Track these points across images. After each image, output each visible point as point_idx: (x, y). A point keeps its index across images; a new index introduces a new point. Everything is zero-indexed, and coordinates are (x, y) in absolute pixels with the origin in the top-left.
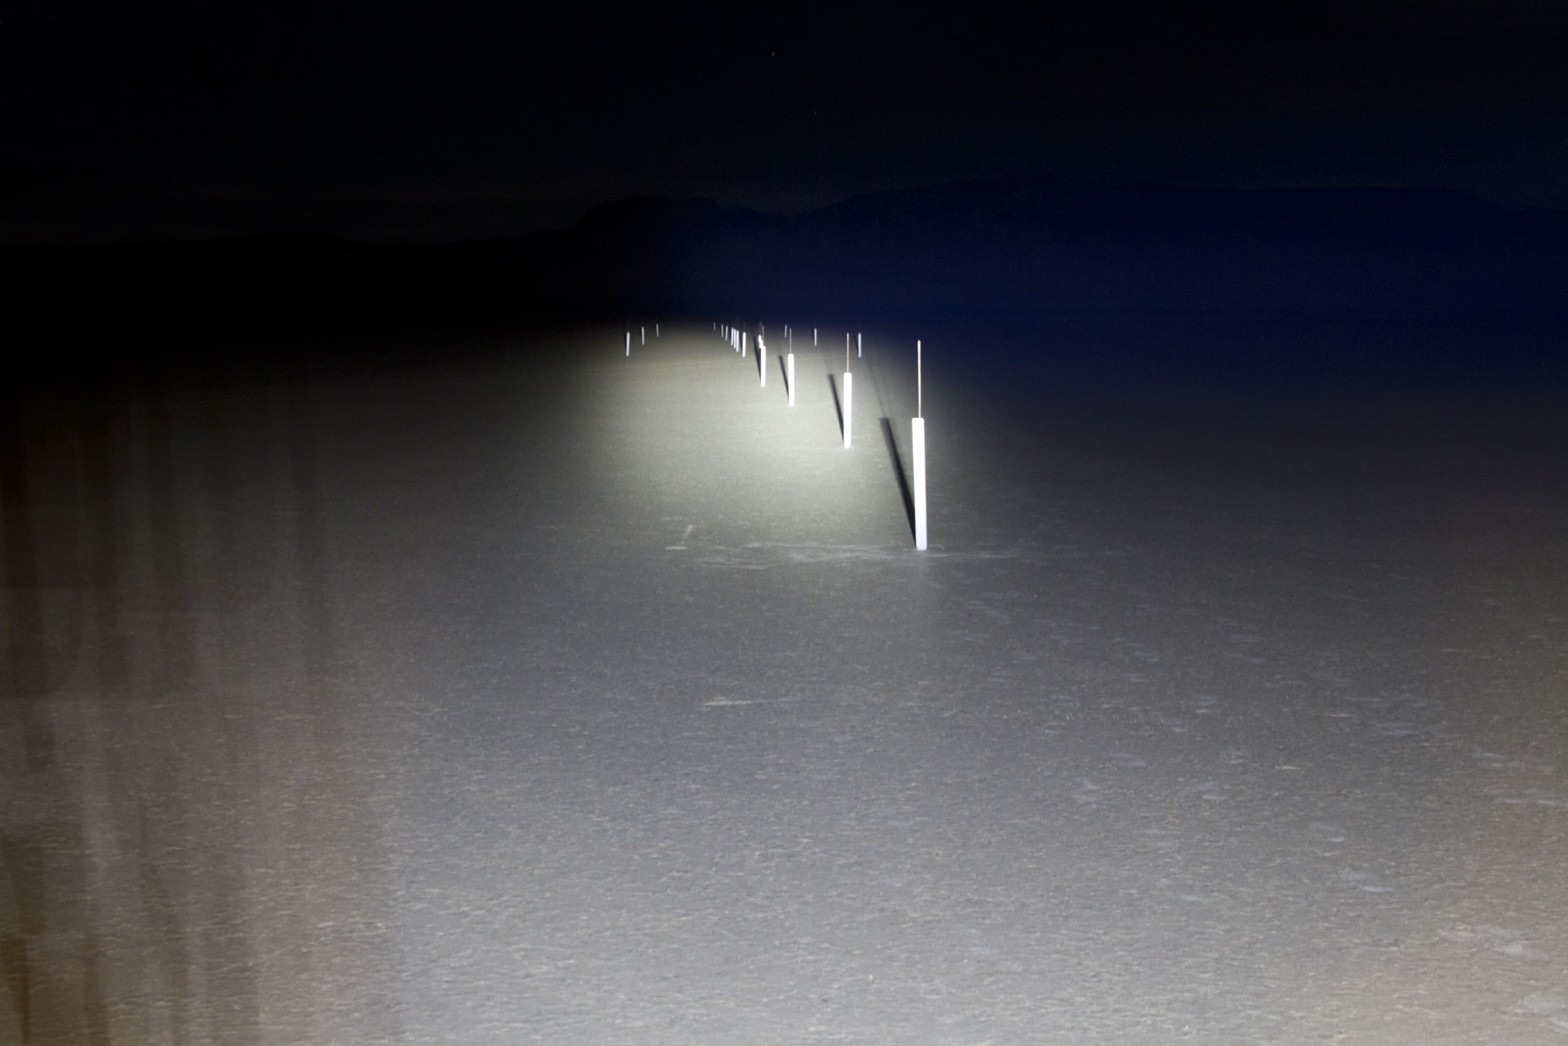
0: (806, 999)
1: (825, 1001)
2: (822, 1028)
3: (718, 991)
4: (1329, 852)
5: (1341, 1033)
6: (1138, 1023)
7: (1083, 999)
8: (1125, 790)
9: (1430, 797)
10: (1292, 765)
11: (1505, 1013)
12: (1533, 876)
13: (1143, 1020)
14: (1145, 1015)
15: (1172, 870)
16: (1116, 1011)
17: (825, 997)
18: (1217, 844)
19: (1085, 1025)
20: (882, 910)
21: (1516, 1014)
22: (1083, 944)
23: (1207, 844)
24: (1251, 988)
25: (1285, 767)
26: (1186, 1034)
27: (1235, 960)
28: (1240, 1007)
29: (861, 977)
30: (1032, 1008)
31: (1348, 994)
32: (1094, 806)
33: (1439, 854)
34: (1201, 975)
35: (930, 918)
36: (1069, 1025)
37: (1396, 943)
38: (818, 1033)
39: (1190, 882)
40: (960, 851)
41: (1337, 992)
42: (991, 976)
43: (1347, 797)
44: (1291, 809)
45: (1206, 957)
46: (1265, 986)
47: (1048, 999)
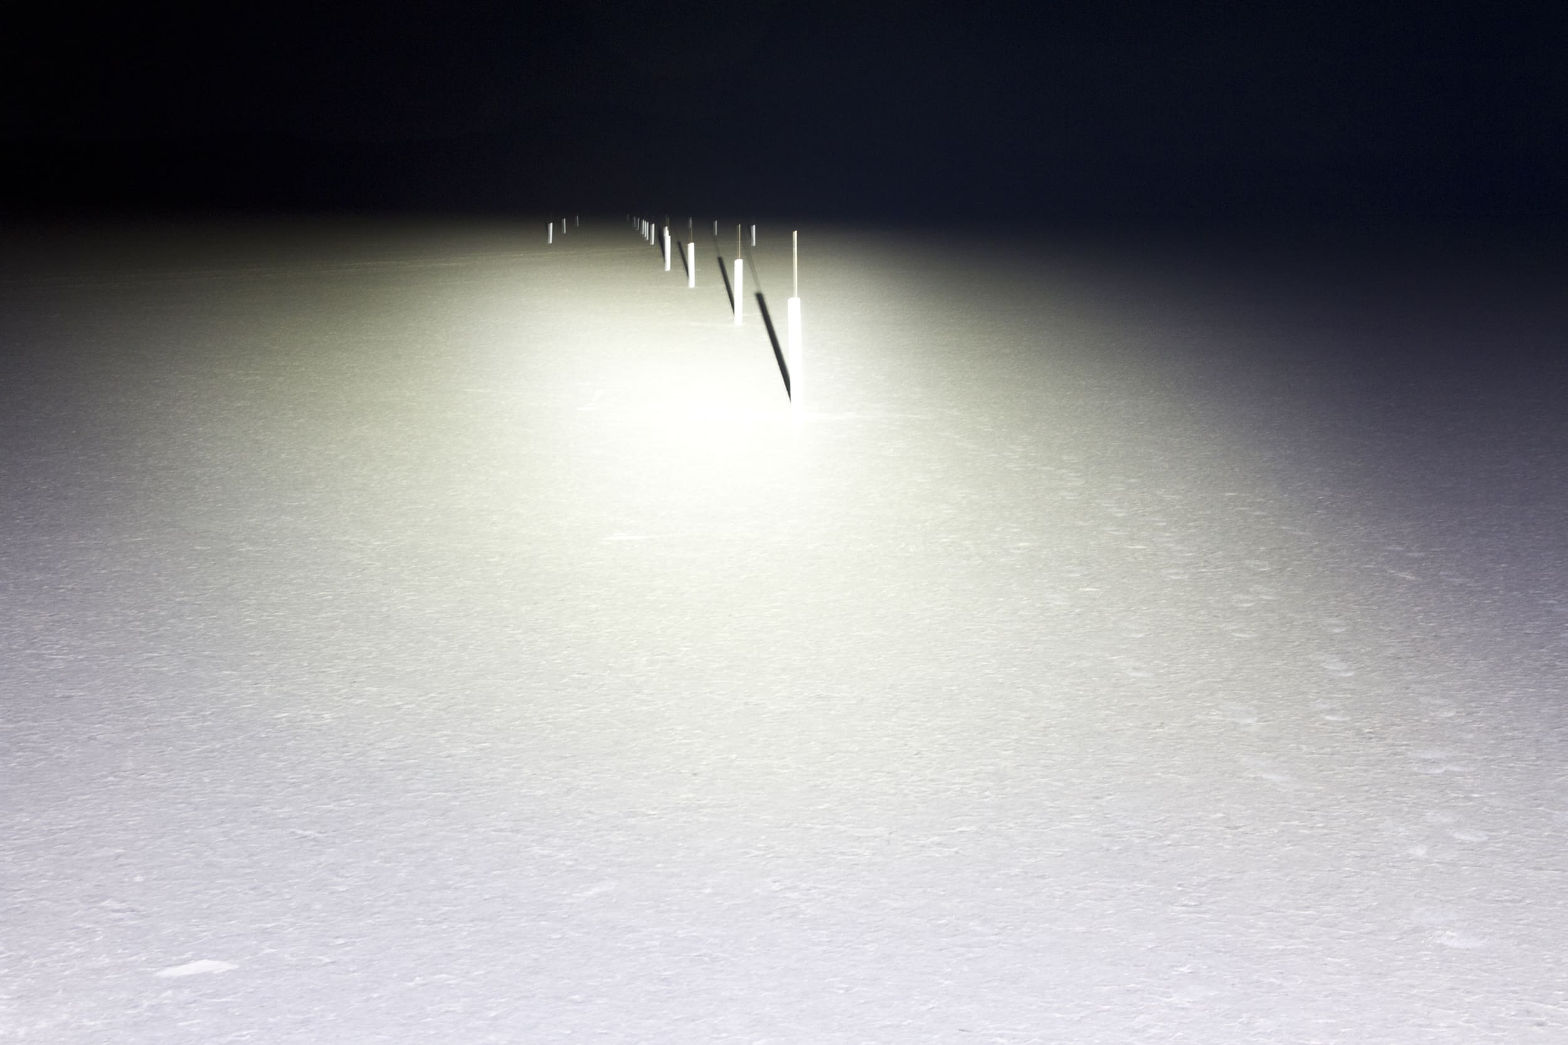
0: (680, 773)
1: (695, 774)
2: (691, 796)
3: (607, 767)
4: (1117, 656)
5: (1110, 795)
6: (949, 790)
7: (906, 772)
8: (954, 608)
9: (1202, 612)
10: (1093, 587)
11: (1240, 778)
12: (1276, 673)
13: (952, 787)
14: (956, 784)
15: (987, 671)
16: (932, 780)
17: (696, 771)
18: (1026, 650)
19: (906, 791)
20: (746, 704)
21: (1249, 778)
22: (910, 729)
23: (1018, 650)
24: (1042, 762)
25: (1087, 589)
26: (987, 797)
27: (1031, 740)
28: (1032, 776)
29: (725, 756)
30: (864, 778)
31: (1119, 765)
32: (928, 621)
33: (1203, 657)
34: (1003, 752)
35: (785, 710)
36: (893, 791)
37: (1162, 725)
38: (688, 799)
39: (1001, 680)
40: (814, 657)
41: (1111, 764)
42: (832, 755)
43: (1135, 612)
44: (1089, 622)
45: (1007, 738)
46: (1053, 760)
47: (877, 772)
